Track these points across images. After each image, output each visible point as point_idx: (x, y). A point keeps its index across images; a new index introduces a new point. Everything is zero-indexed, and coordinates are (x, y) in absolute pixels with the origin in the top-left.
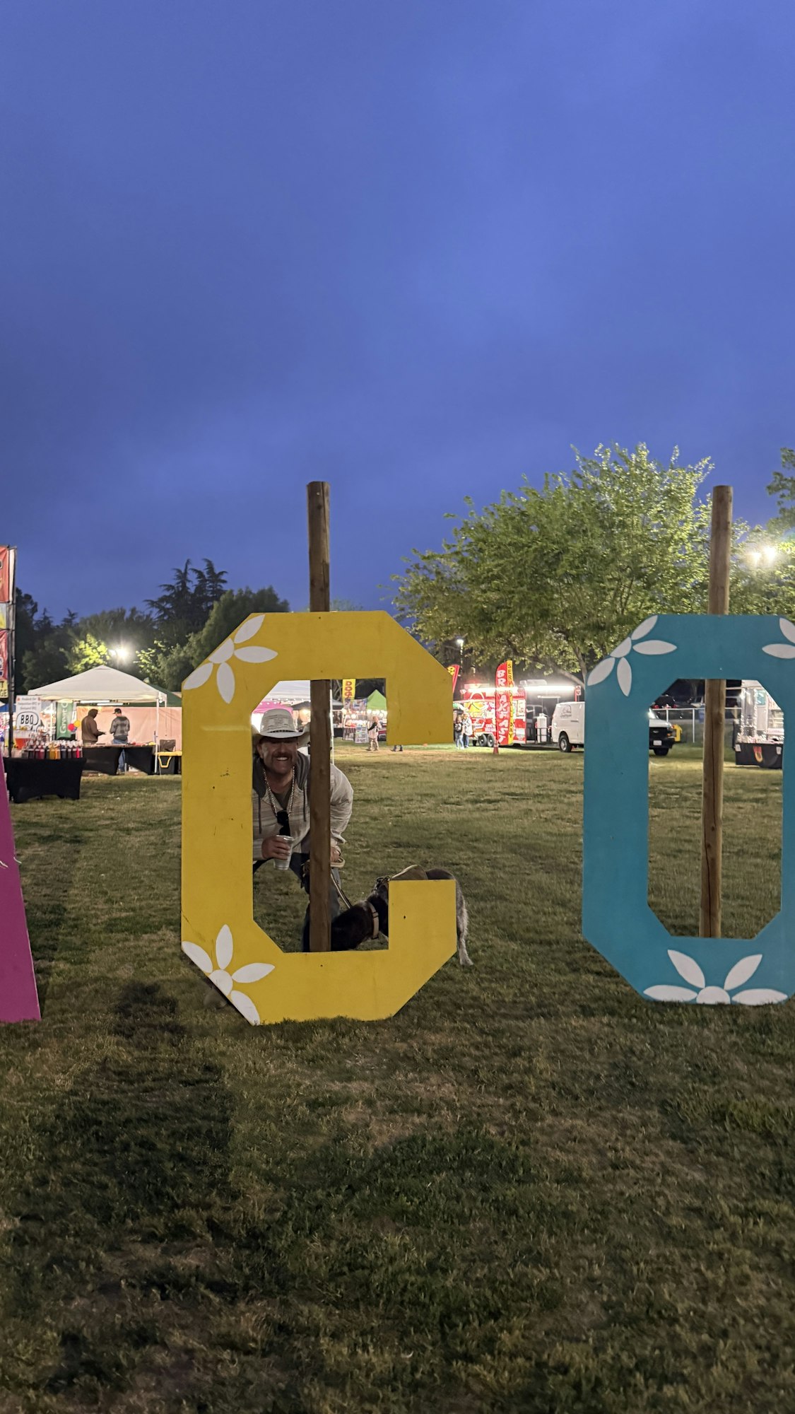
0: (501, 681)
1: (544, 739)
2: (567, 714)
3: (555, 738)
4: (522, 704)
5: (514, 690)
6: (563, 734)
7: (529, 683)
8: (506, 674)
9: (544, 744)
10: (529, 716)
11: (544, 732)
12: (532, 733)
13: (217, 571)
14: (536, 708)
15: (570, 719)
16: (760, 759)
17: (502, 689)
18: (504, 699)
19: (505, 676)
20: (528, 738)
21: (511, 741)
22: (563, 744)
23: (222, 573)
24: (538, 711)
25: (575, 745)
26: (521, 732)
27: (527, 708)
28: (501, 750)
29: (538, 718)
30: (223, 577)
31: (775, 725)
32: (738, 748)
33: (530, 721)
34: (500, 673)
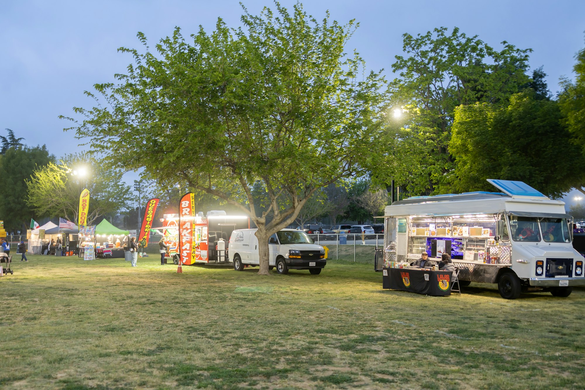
0: (185, 211)
1: (223, 259)
2: (240, 239)
3: (231, 259)
4: (205, 230)
5: (198, 219)
6: (237, 255)
7: (212, 213)
8: (190, 204)
9: (223, 263)
10: (211, 240)
11: (223, 253)
12: (213, 255)
13: (16, 138)
14: (218, 234)
15: (243, 243)
16: (407, 284)
17: (186, 218)
18: (188, 225)
19: (189, 207)
20: (210, 258)
21: (193, 261)
22: (236, 264)
23: (20, 139)
24: (219, 236)
25: (247, 265)
26: (204, 253)
27: (209, 233)
28: (185, 269)
29: (218, 242)
30: (21, 142)
31: (414, 251)
32: (385, 273)
33: (212, 244)
34: (185, 203)
